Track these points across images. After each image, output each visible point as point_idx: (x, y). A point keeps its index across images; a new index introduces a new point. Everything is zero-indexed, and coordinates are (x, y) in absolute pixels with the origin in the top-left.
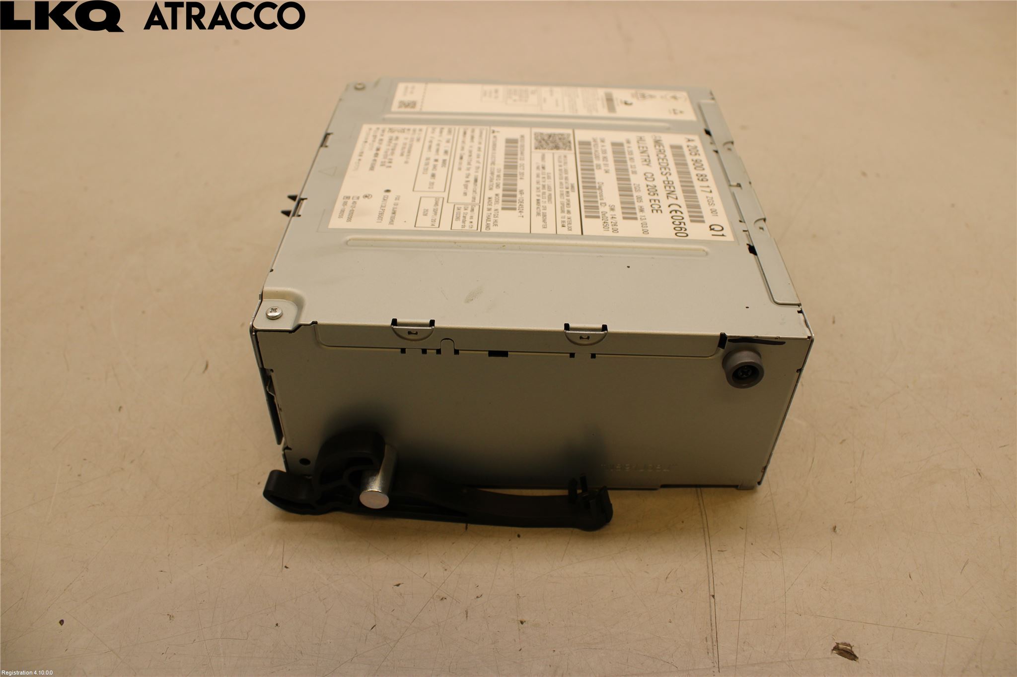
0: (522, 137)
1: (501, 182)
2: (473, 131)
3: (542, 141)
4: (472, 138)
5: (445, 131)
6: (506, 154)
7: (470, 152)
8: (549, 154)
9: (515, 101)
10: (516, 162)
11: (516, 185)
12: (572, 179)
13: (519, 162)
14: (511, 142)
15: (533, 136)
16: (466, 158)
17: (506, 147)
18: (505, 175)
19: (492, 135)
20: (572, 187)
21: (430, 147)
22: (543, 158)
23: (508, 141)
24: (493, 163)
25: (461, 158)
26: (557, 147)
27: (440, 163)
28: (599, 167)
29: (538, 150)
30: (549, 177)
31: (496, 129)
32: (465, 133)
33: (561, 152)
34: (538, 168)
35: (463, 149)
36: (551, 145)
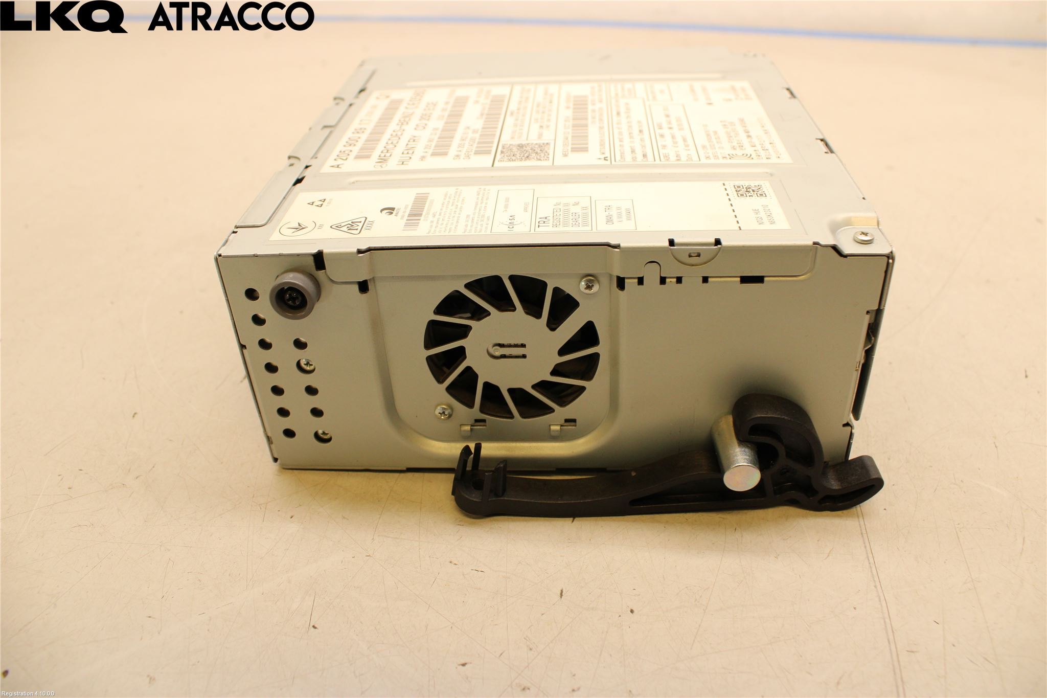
0: (565, 155)
1: (590, 115)
2: (634, 159)
3: (539, 151)
4: (633, 151)
5: (673, 158)
6: (587, 136)
7: (631, 137)
8: (533, 139)
9: (577, 204)
10: (573, 130)
11: (574, 112)
12: (510, 120)
13: (570, 130)
14: (581, 148)
15: (551, 156)
16: (636, 132)
17: (587, 144)
18: (586, 119)
19: (607, 154)
20: (512, 114)
21: (685, 140)
22: (540, 136)
23: (585, 150)
24: (601, 128)
25: (641, 131)
26: (521, 146)
27: (665, 125)
28: (475, 131)
29: (546, 142)
30: (536, 120)
31: (603, 162)
32: (645, 156)
33: (517, 142)
34: (548, 127)
35: (642, 140)
36: (528, 148)
